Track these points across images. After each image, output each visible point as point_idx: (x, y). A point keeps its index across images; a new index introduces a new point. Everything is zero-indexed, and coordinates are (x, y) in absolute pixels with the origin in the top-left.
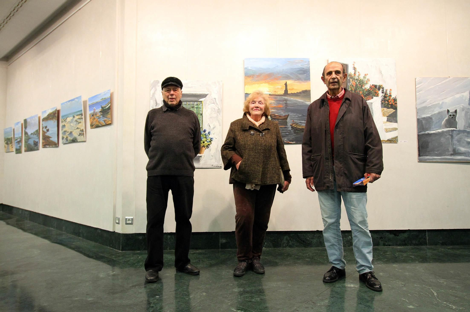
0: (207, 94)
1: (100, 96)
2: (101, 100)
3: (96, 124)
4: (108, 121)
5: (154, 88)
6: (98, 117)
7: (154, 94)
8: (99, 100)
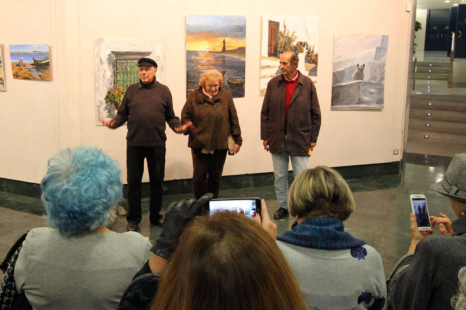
0: (151, 52)
2: (33, 52)
5: (98, 46)
7: (98, 52)
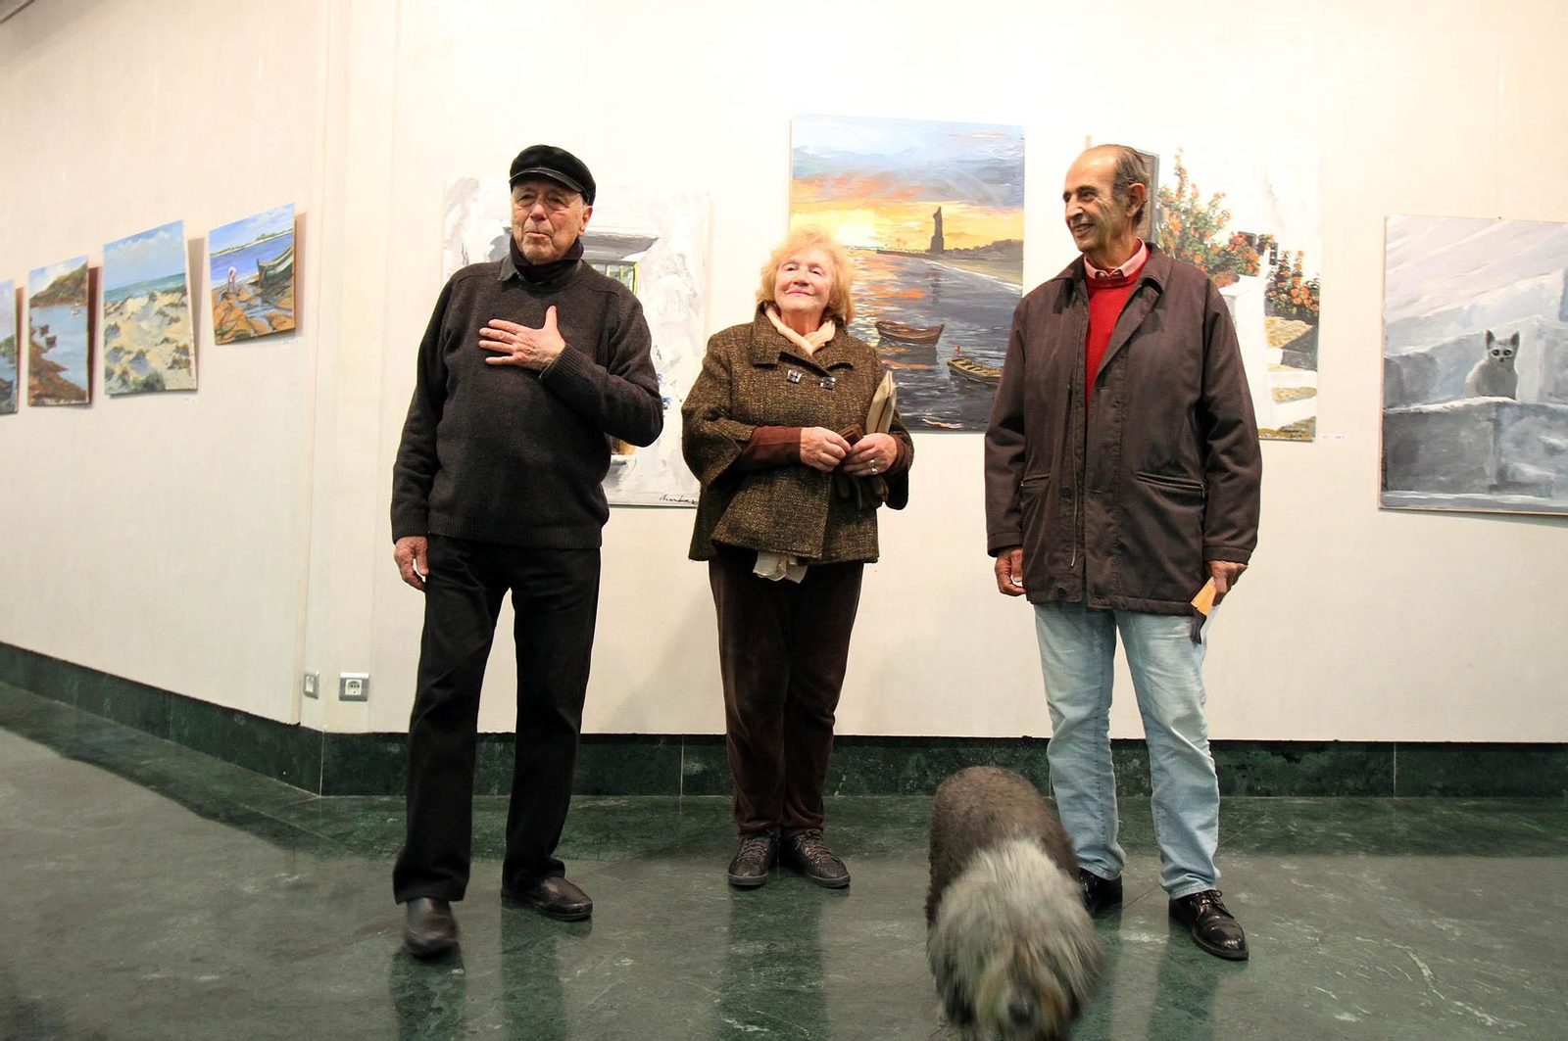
0: (654, 237)
1: (253, 225)
2: (258, 239)
3: (236, 328)
4: (283, 319)
5: (457, 208)
6: (245, 305)
7: (457, 228)
8: (249, 239)
